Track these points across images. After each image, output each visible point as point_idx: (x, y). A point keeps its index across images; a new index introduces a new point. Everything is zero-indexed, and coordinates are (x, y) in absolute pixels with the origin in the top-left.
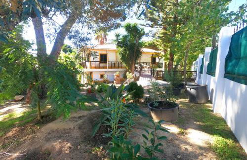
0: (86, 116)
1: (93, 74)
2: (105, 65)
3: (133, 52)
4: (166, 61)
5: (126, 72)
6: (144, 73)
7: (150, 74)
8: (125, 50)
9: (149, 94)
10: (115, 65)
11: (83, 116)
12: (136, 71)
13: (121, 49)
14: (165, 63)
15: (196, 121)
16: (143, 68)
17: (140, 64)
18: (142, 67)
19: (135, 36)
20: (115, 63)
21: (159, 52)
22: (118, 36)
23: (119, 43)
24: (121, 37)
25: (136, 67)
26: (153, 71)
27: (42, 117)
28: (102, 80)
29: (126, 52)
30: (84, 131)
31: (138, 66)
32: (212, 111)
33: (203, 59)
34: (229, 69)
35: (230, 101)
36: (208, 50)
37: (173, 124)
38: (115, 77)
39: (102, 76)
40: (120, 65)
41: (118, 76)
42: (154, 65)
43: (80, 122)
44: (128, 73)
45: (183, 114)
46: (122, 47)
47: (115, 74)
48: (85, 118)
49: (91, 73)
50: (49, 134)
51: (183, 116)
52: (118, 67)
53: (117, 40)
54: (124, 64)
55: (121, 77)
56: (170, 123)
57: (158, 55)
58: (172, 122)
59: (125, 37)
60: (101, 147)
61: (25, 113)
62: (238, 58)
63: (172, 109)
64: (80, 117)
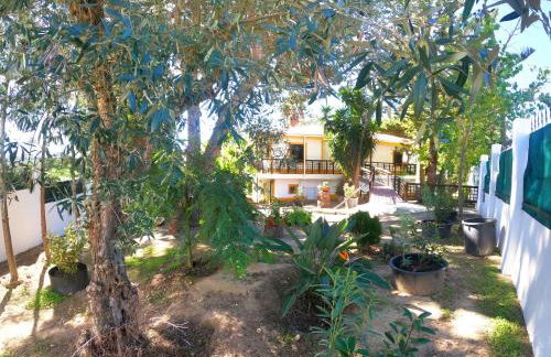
0: (268, 274)
1: (276, 184)
2: (299, 166)
3: (359, 142)
4: (423, 162)
5: (342, 183)
6: (378, 185)
7: (391, 187)
8: (341, 138)
9: (391, 235)
10: (320, 167)
11: (262, 274)
12: (364, 181)
13: (333, 137)
14: (422, 166)
15: (474, 293)
16: (378, 174)
17: (370, 166)
18: (374, 173)
19: (360, 111)
20: (320, 163)
21: (410, 142)
22: (326, 110)
23: (329, 123)
24: (333, 112)
25: (362, 173)
26: (397, 182)
27: (194, 264)
28: (292, 196)
29: (344, 143)
30: (266, 303)
31: (367, 170)
32: (500, 271)
33: (488, 164)
34: (530, 195)
35: (527, 257)
36: (497, 149)
37: (433, 300)
38: (320, 192)
39: (293, 189)
40: (330, 168)
41: (325, 191)
42: (398, 169)
43: (256, 284)
44: (346, 185)
45: (453, 279)
46: (334, 132)
47: (319, 187)
48: (266, 278)
49: (272, 181)
50: (208, 296)
51: (453, 284)
52: (326, 172)
53: (325, 118)
54: (338, 166)
55: (333, 191)
56: (428, 299)
57: (406, 148)
58: (433, 297)
59: (341, 113)
60: (298, 336)
61: (168, 250)
62: (541, 178)
63: (435, 272)
64: (255, 275)
